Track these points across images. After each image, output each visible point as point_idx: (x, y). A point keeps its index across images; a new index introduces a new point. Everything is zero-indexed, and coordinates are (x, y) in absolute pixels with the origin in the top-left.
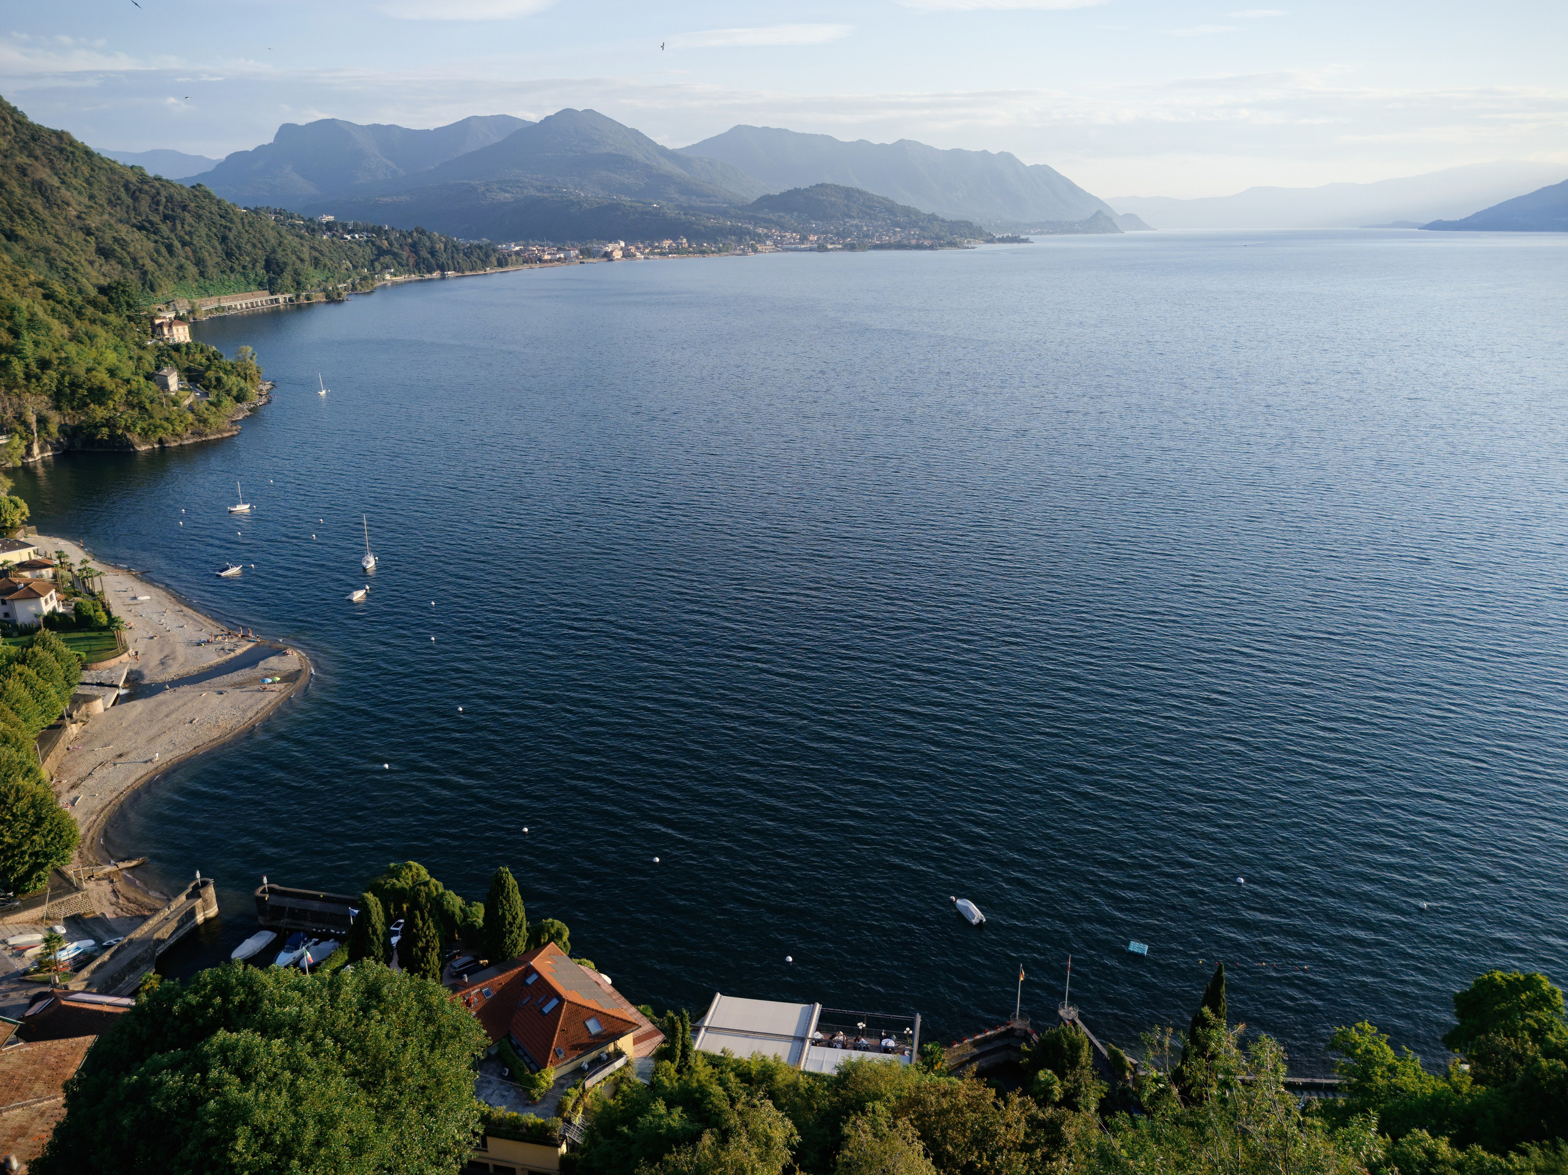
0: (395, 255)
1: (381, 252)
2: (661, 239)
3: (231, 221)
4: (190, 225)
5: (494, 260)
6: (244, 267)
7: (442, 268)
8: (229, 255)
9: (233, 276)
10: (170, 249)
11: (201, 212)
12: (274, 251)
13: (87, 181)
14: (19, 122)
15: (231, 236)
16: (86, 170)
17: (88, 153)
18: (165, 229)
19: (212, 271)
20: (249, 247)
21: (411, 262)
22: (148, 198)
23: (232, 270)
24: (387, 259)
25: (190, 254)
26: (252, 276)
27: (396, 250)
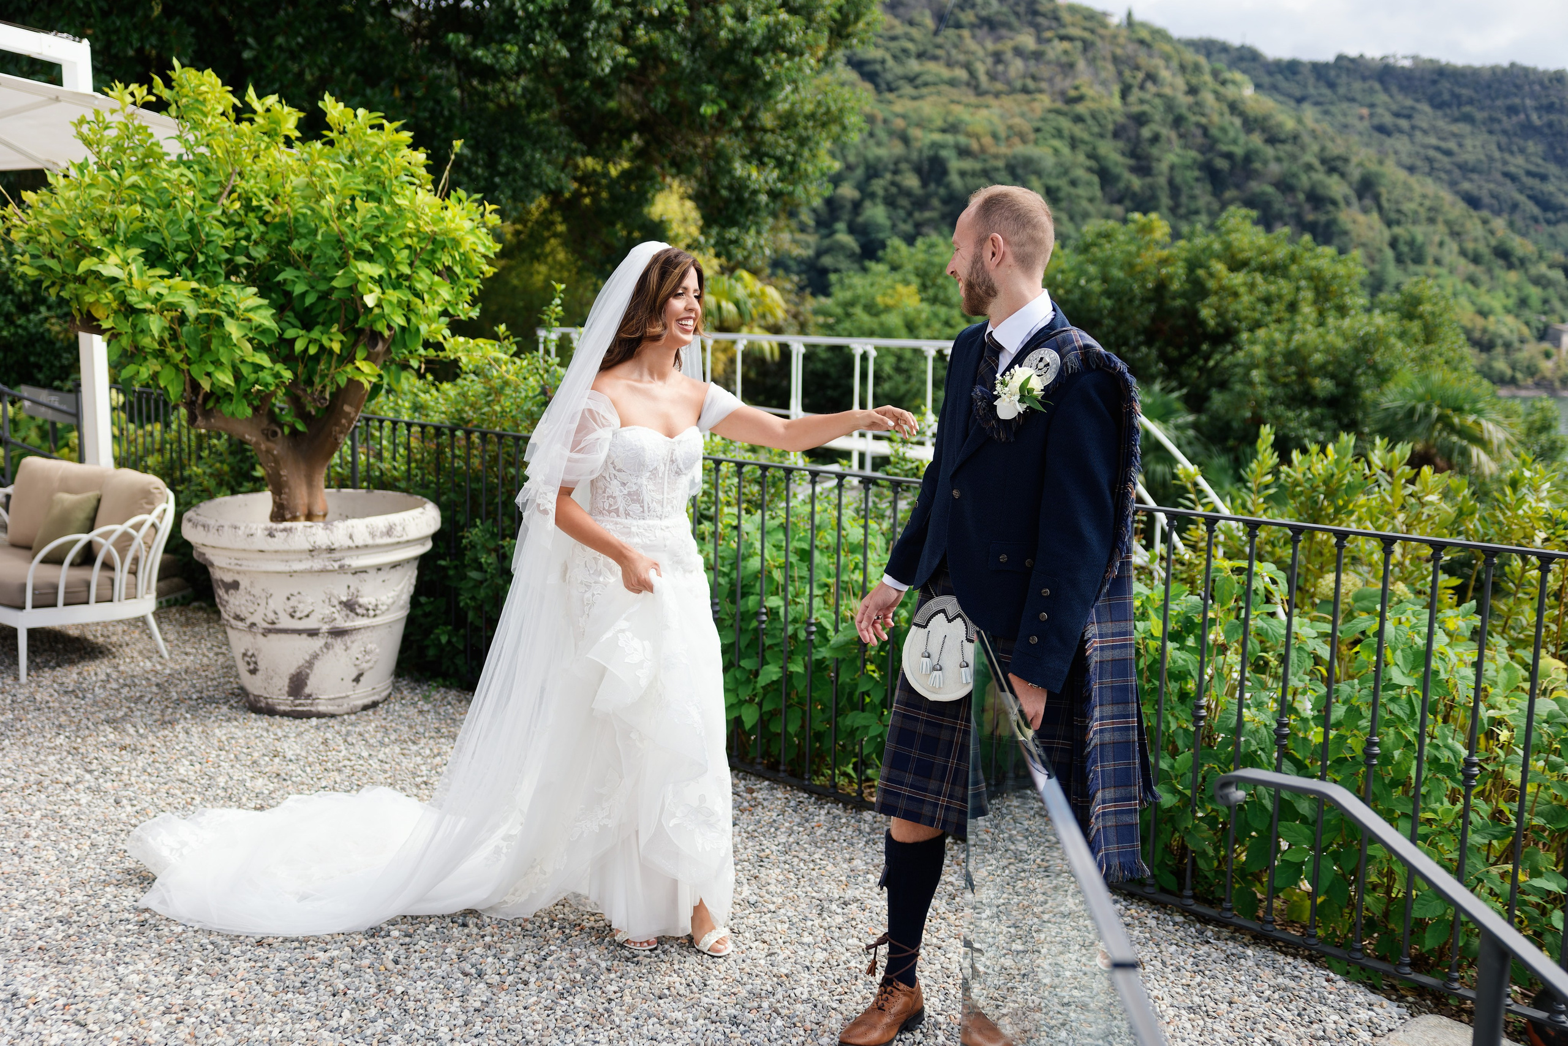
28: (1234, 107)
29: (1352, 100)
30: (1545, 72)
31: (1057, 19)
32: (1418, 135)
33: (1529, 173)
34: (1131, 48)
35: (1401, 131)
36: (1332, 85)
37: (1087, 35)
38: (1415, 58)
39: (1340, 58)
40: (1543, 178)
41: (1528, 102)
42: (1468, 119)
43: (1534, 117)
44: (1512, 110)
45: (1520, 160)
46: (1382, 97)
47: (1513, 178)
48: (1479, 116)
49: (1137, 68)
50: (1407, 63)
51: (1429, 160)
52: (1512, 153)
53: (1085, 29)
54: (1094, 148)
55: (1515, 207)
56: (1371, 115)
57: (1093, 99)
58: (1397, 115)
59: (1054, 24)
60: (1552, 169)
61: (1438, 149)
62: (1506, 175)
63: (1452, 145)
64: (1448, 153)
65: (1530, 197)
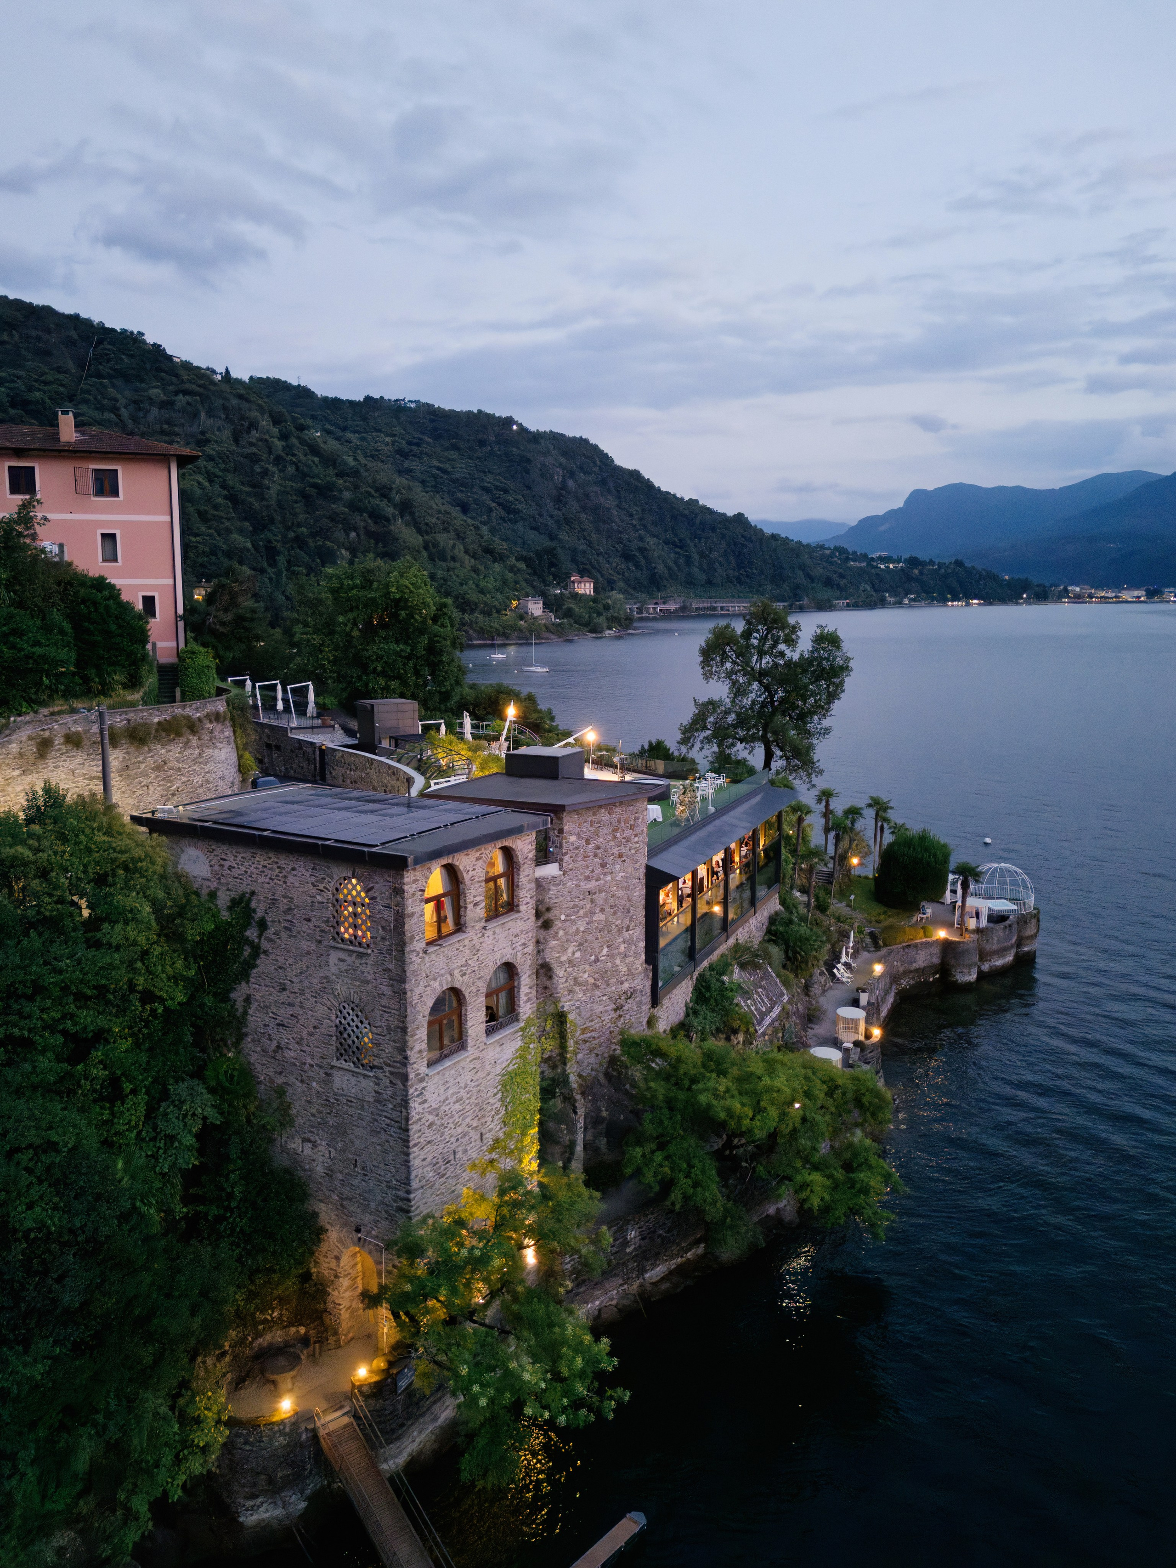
5: (1025, 595)
28: (313, 449)
29: (380, 431)
30: (500, 418)
31: (177, 376)
32: (426, 458)
33: (497, 488)
34: (235, 402)
35: (414, 455)
36: (364, 419)
37: (201, 390)
38: (416, 402)
39: (368, 399)
40: (506, 491)
41: (492, 438)
42: (455, 448)
43: (496, 449)
44: (482, 443)
45: (489, 478)
46: (397, 430)
47: (487, 490)
48: (462, 445)
49: (243, 418)
50: (413, 405)
51: (435, 477)
52: (484, 472)
53: (200, 386)
54: (225, 481)
55: (490, 510)
56: (393, 442)
57: (216, 442)
58: (410, 443)
59: (174, 379)
60: (511, 485)
61: (438, 469)
62: (484, 489)
63: (447, 466)
64: (445, 471)
65: (499, 504)
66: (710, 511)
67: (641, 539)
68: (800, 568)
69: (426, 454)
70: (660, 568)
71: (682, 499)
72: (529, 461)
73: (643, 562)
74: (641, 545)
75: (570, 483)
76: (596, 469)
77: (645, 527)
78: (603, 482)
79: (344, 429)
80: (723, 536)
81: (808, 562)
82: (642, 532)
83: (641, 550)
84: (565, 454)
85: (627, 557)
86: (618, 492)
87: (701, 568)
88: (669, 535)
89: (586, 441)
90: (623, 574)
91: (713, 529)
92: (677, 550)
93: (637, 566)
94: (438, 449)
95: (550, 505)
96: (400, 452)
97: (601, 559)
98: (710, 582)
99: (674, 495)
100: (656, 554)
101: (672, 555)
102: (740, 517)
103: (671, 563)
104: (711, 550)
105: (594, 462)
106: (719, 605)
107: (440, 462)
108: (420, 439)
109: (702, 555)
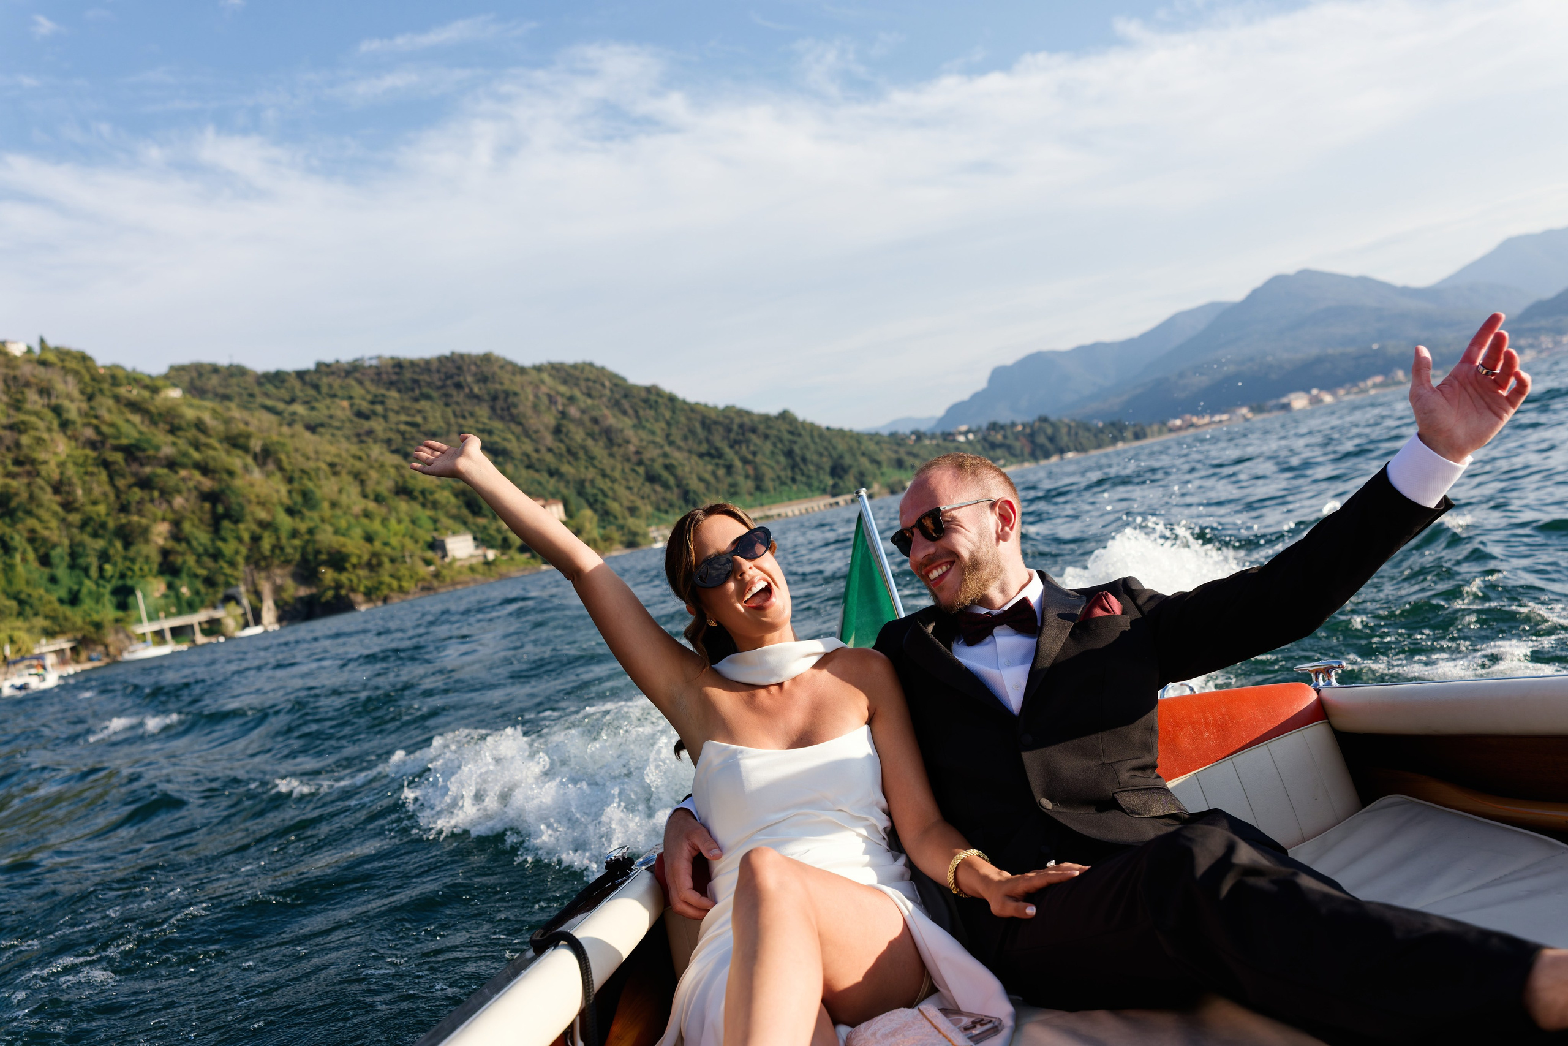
0: (1009, 448)
1: (993, 446)
2: (1365, 378)
3: (800, 435)
4: (755, 445)
5: (1128, 434)
6: (809, 477)
7: (1062, 451)
8: (794, 467)
9: (795, 487)
10: (729, 468)
11: (768, 432)
12: (841, 457)
13: (668, 424)
14: (616, 385)
15: (796, 449)
16: (668, 414)
17: (672, 399)
18: (728, 452)
19: (769, 484)
20: (815, 458)
21: (1027, 451)
22: (721, 429)
23: (794, 480)
24: (999, 452)
25: (751, 471)
26: (816, 484)
27: (1008, 442)
66: (748, 413)
67: (665, 455)
68: (863, 454)
69: (393, 410)
70: (694, 484)
71: (715, 408)
72: (516, 394)
73: (672, 481)
74: (667, 462)
75: (573, 411)
76: (607, 392)
77: (671, 443)
78: (617, 404)
79: (292, 401)
80: (766, 437)
81: (872, 447)
82: (667, 449)
83: (668, 467)
84: (565, 382)
85: (652, 478)
86: (636, 412)
87: (747, 477)
88: (704, 448)
89: (591, 365)
90: (649, 497)
91: (754, 430)
92: (717, 461)
93: (666, 486)
94: (407, 404)
95: (549, 440)
96: (360, 414)
97: (616, 486)
98: (759, 488)
99: (706, 406)
100: (687, 469)
101: (710, 468)
102: (784, 416)
103: (708, 476)
104: (754, 454)
105: (603, 385)
106: (774, 511)
107: (408, 415)
108: (383, 396)
109: (745, 461)
